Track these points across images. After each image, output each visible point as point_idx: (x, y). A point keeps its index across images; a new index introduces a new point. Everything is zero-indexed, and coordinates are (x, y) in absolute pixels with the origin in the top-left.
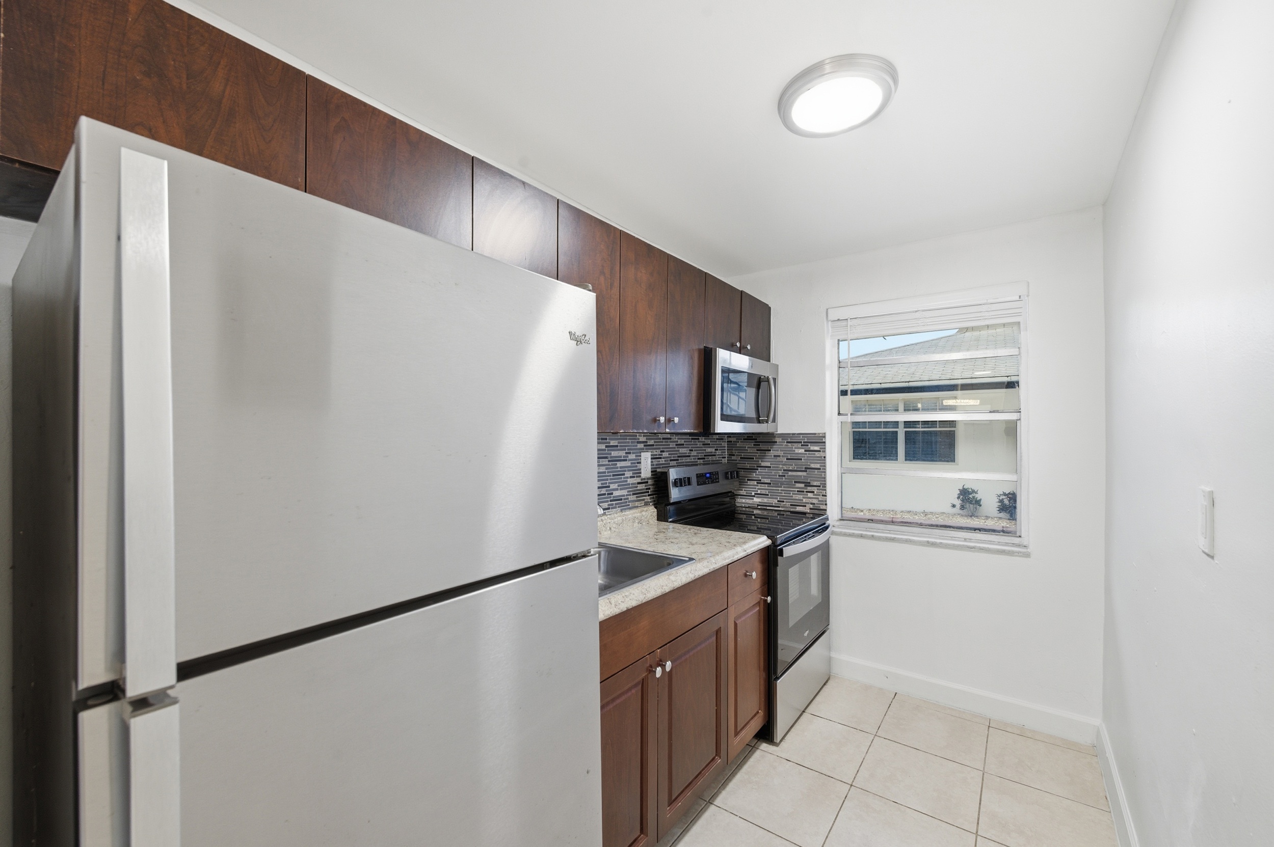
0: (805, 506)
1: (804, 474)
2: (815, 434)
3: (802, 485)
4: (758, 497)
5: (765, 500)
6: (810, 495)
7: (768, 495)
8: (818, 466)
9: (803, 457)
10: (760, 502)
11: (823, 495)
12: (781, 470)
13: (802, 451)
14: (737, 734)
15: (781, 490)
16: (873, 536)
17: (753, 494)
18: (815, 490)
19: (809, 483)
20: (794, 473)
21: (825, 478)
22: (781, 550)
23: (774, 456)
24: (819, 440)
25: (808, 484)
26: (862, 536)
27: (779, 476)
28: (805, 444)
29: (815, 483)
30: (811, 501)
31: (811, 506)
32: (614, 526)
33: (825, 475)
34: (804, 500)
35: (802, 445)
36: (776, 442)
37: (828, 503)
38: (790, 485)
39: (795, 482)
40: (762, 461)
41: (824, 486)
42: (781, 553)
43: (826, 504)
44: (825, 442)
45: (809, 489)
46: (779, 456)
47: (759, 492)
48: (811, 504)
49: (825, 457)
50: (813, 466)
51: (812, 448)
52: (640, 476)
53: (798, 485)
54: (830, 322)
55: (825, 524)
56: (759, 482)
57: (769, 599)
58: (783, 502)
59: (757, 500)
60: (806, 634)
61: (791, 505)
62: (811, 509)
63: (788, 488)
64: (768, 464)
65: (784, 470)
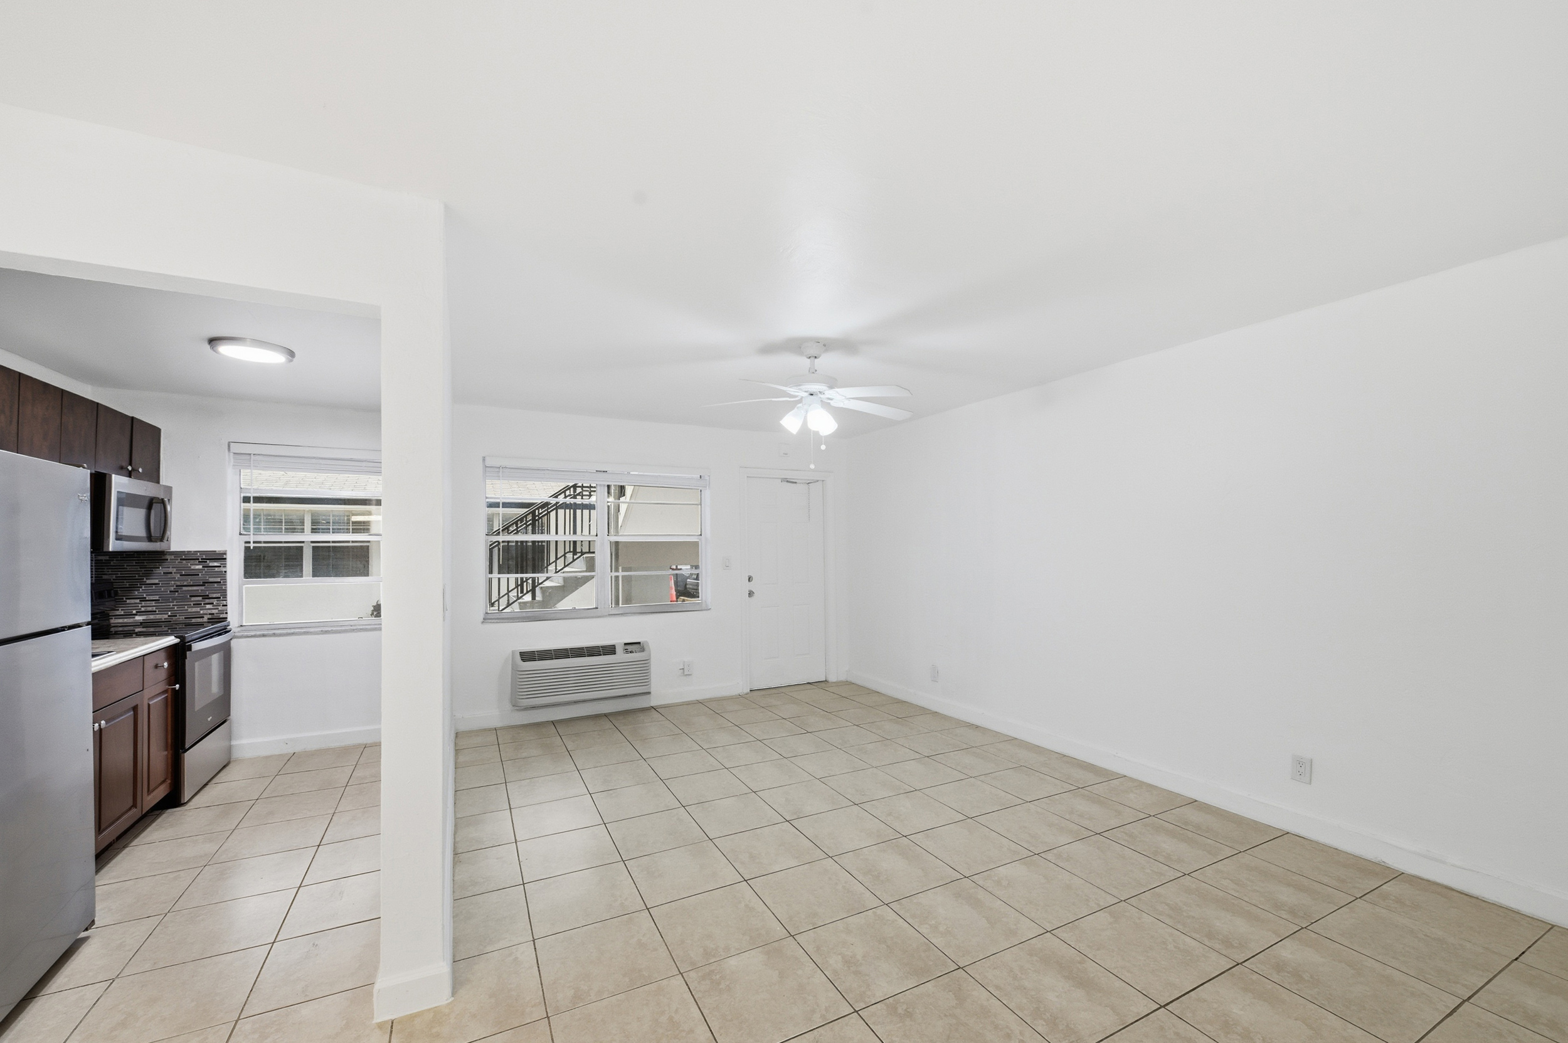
0: (203, 617)
1: (203, 588)
2: (215, 551)
3: (200, 598)
4: (140, 615)
5: (152, 617)
6: (208, 606)
7: (156, 611)
8: (219, 580)
9: (200, 572)
10: (143, 620)
11: (223, 606)
12: (173, 586)
13: (200, 567)
14: (149, 792)
15: (173, 605)
16: (274, 633)
17: (134, 612)
18: (215, 602)
19: (208, 596)
20: (190, 588)
21: (226, 590)
22: (190, 646)
23: (164, 573)
24: (221, 557)
25: (206, 597)
26: (264, 636)
27: (170, 592)
28: (203, 561)
29: (214, 596)
30: (209, 611)
31: (210, 616)
33: (226, 587)
34: (202, 612)
35: (199, 562)
36: (167, 560)
37: (228, 612)
38: (184, 599)
39: (191, 596)
40: (147, 579)
41: (225, 596)
42: (190, 648)
43: (226, 613)
44: (225, 559)
45: (207, 601)
46: (171, 573)
47: (143, 609)
48: (210, 614)
49: (225, 572)
50: (211, 580)
51: (211, 564)
53: (193, 599)
54: (232, 454)
55: (226, 629)
56: (143, 600)
57: (177, 686)
58: (176, 616)
59: (139, 618)
60: (209, 719)
61: (185, 618)
62: (208, 619)
63: (181, 602)
64: (156, 581)
65: (176, 586)
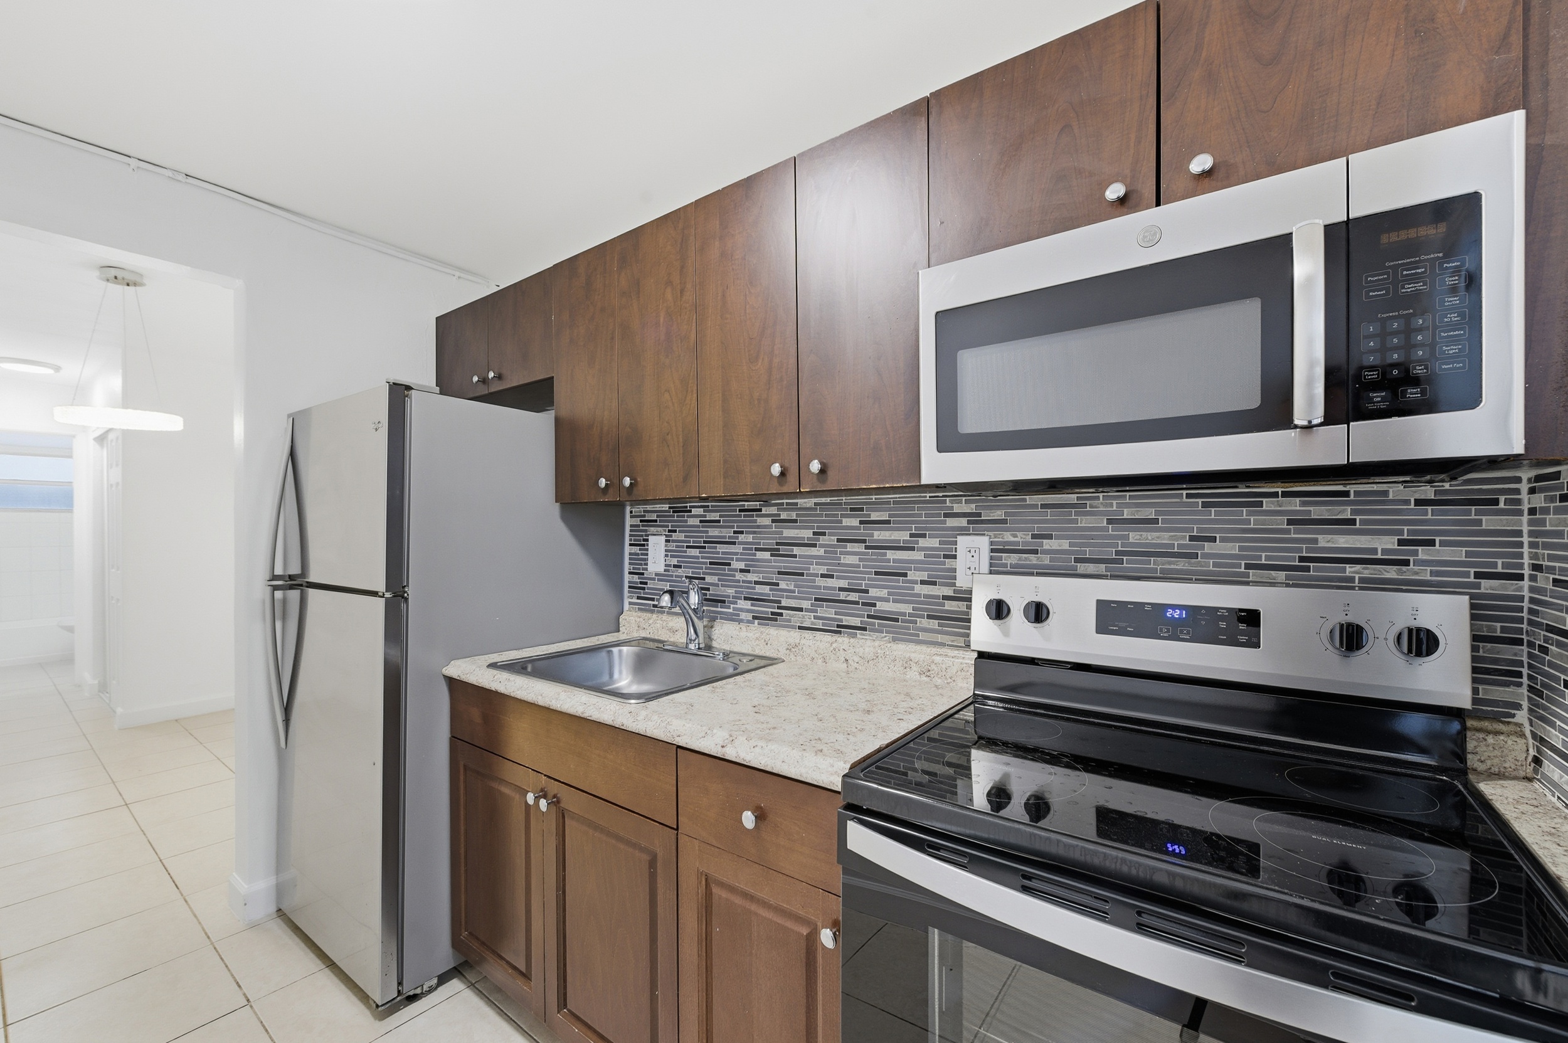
32: (856, 659)
52: (954, 585)
